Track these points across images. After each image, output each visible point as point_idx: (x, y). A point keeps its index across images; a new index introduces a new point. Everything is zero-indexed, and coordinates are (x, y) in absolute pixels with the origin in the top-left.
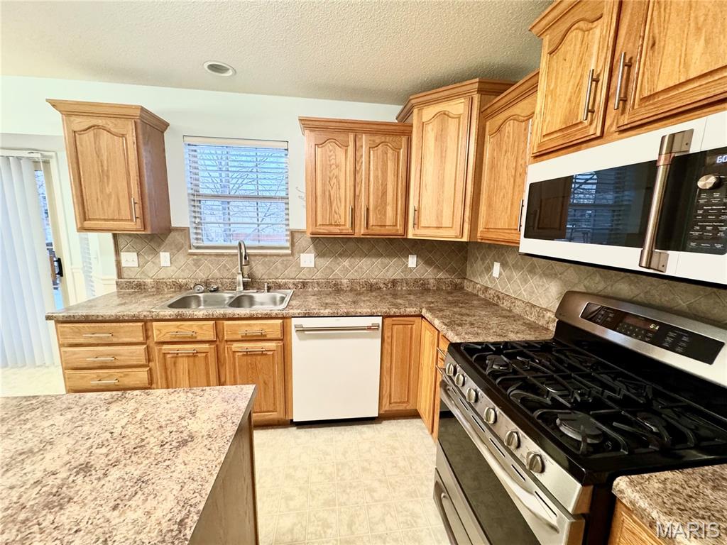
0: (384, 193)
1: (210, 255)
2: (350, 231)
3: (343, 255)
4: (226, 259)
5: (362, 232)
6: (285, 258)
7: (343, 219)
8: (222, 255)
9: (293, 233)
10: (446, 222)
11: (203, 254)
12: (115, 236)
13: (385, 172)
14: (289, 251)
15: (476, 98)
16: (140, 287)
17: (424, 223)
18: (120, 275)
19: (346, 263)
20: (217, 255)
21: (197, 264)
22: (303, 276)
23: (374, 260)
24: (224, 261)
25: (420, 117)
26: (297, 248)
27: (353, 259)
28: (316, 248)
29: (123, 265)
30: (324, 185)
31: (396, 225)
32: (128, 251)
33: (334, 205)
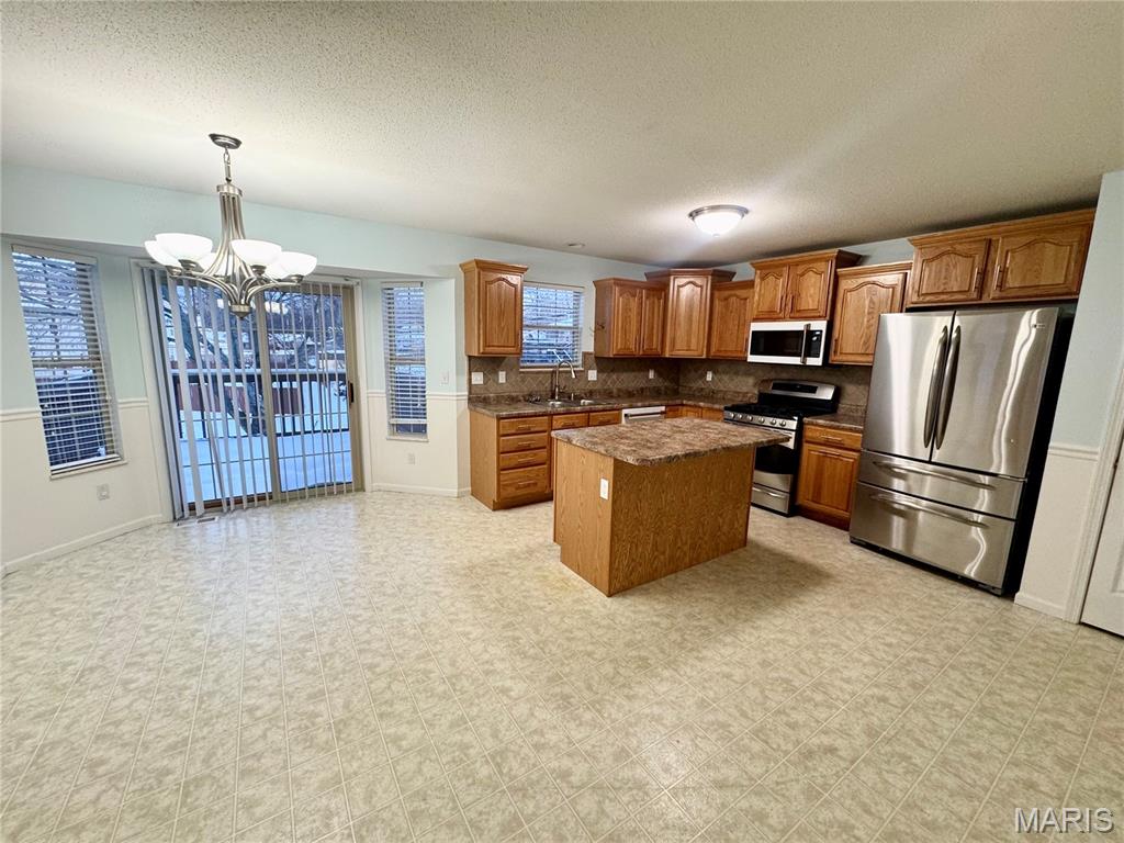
0: (653, 328)
1: (532, 373)
3: (613, 371)
4: (542, 375)
5: (641, 353)
6: (579, 374)
7: (631, 344)
8: (540, 372)
9: (585, 355)
10: (693, 346)
11: (527, 373)
12: (469, 359)
13: (653, 313)
14: (582, 369)
15: (710, 277)
16: (485, 401)
17: (678, 346)
18: (470, 393)
19: (614, 377)
20: (537, 373)
21: (523, 381)
22: (590, 386)
23: (630, 374)
24: (541, 377)
25: (674, 283)
26: (587, 366)
28: (598, 365)
29: (473, 383)
30: (623, 321)
31: (657, 349)
32: (476, 371)
33: (627, 336)
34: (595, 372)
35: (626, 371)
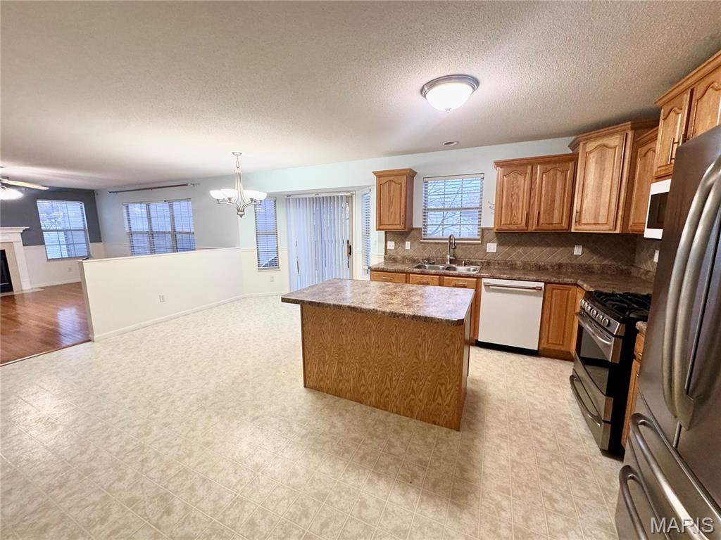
0: (553, 201)
1: (431, 243)
2: (525, 228)
3: (518, 245)
4: (442, 246)
5: (534, 228)
6: (476, 246)
7: (520, 219)
8: (438, 243)
9: (483, 230)
10: (602, 220)
11: (428, 243)
12: (386, 232)
13: (554, 188)
14: (480, 242)
15: (630, 134)
16: (395, 260)
17: (584, 221)
18: (386, 254)
19: (521, 250)
20: (436, 243)
21: (424, 248)
22: (487, 258)
23: (543, 248)
24: (439, 247)
25: (584, 149)
26: (485, 240)
27: (526, 248)
28: (498, 239)
29: (388, 248)
30: (508, 199)
31: (562, 223)
32: (391, 241)
33: (514, 212)
34: (496, 244)
35: (536, 245)
